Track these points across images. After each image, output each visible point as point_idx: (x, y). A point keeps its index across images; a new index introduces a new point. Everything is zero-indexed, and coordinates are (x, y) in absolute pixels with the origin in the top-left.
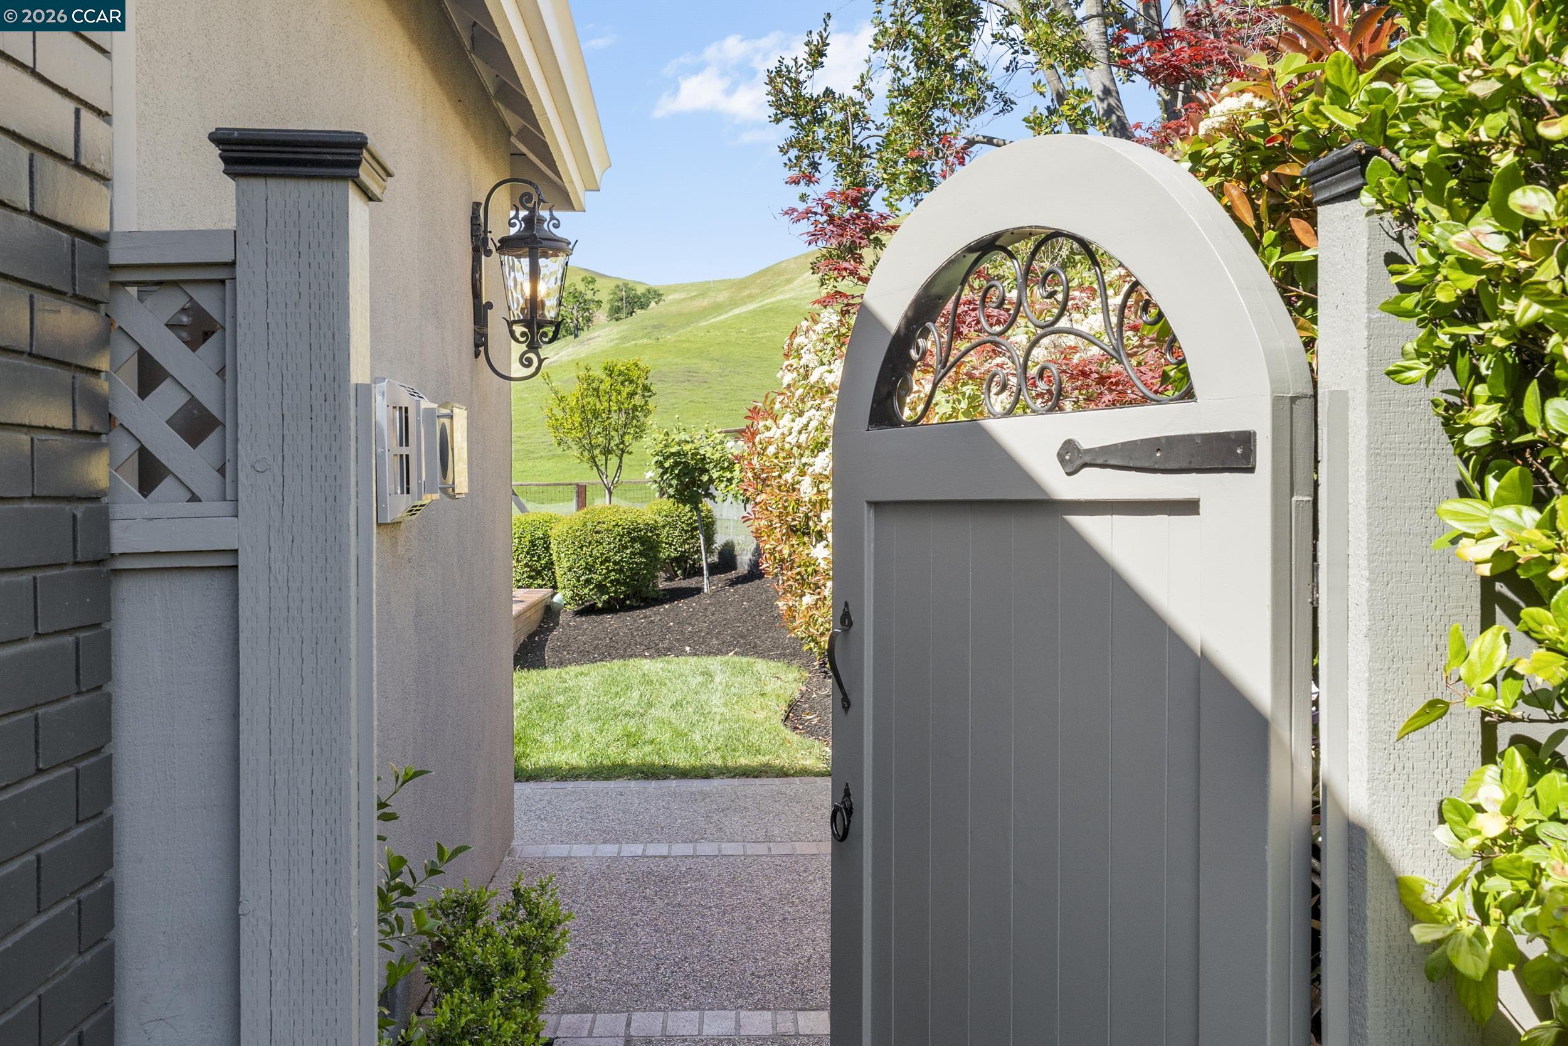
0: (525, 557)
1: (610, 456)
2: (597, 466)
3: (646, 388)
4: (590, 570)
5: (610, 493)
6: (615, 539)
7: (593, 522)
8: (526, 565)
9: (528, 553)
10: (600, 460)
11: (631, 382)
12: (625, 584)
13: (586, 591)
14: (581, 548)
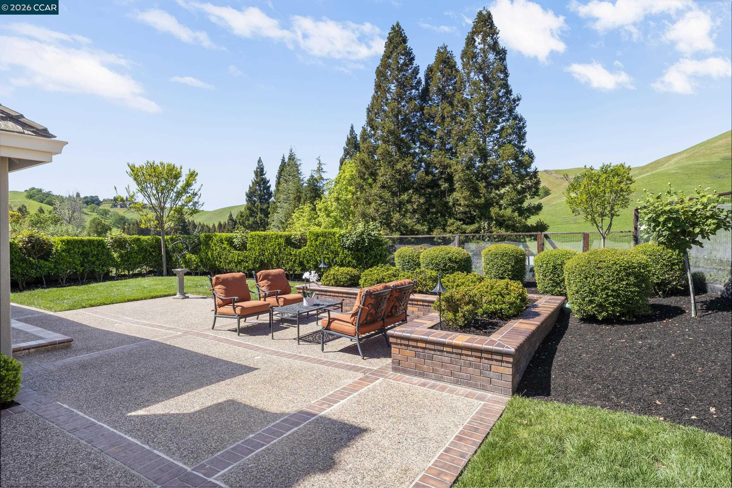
0: (550, 275)
1: (604, 218)
2: (596, 223)
3: (629, 179)
4: (593, 294)
5: (604, 238)
6: (613, 273)
7: (596, 261)
8: (551, 279)
9: (551, 273)
10: (598, 219)
11: (618, 175)
12: (621, 305)
13: (590, 308)
14: (586, 278)
